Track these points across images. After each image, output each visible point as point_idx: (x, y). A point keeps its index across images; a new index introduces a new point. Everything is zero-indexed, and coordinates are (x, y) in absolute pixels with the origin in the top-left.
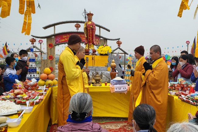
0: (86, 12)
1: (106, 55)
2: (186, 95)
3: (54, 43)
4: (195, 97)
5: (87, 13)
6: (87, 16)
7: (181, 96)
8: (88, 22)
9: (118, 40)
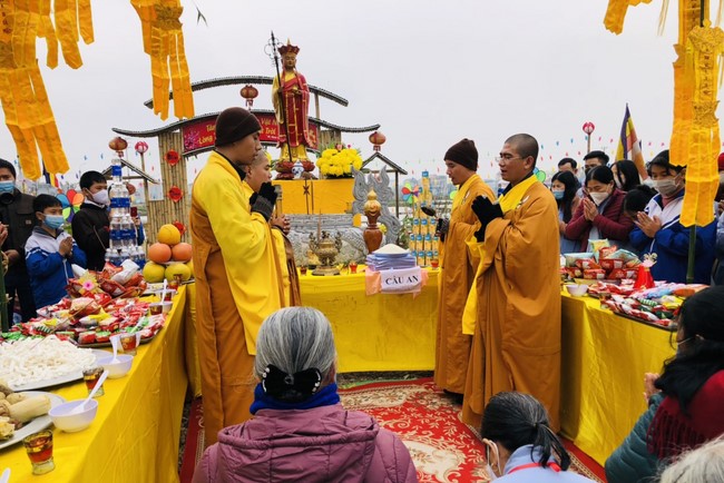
0: (276, 42)
1: (346, 176)
2: (627, 294)
3: (180, 148)
4: (662, 300)
5: (280, 46)
6: (279, 55)
7: (609, 298)
8: (284, 74)
9: (373, 132)
